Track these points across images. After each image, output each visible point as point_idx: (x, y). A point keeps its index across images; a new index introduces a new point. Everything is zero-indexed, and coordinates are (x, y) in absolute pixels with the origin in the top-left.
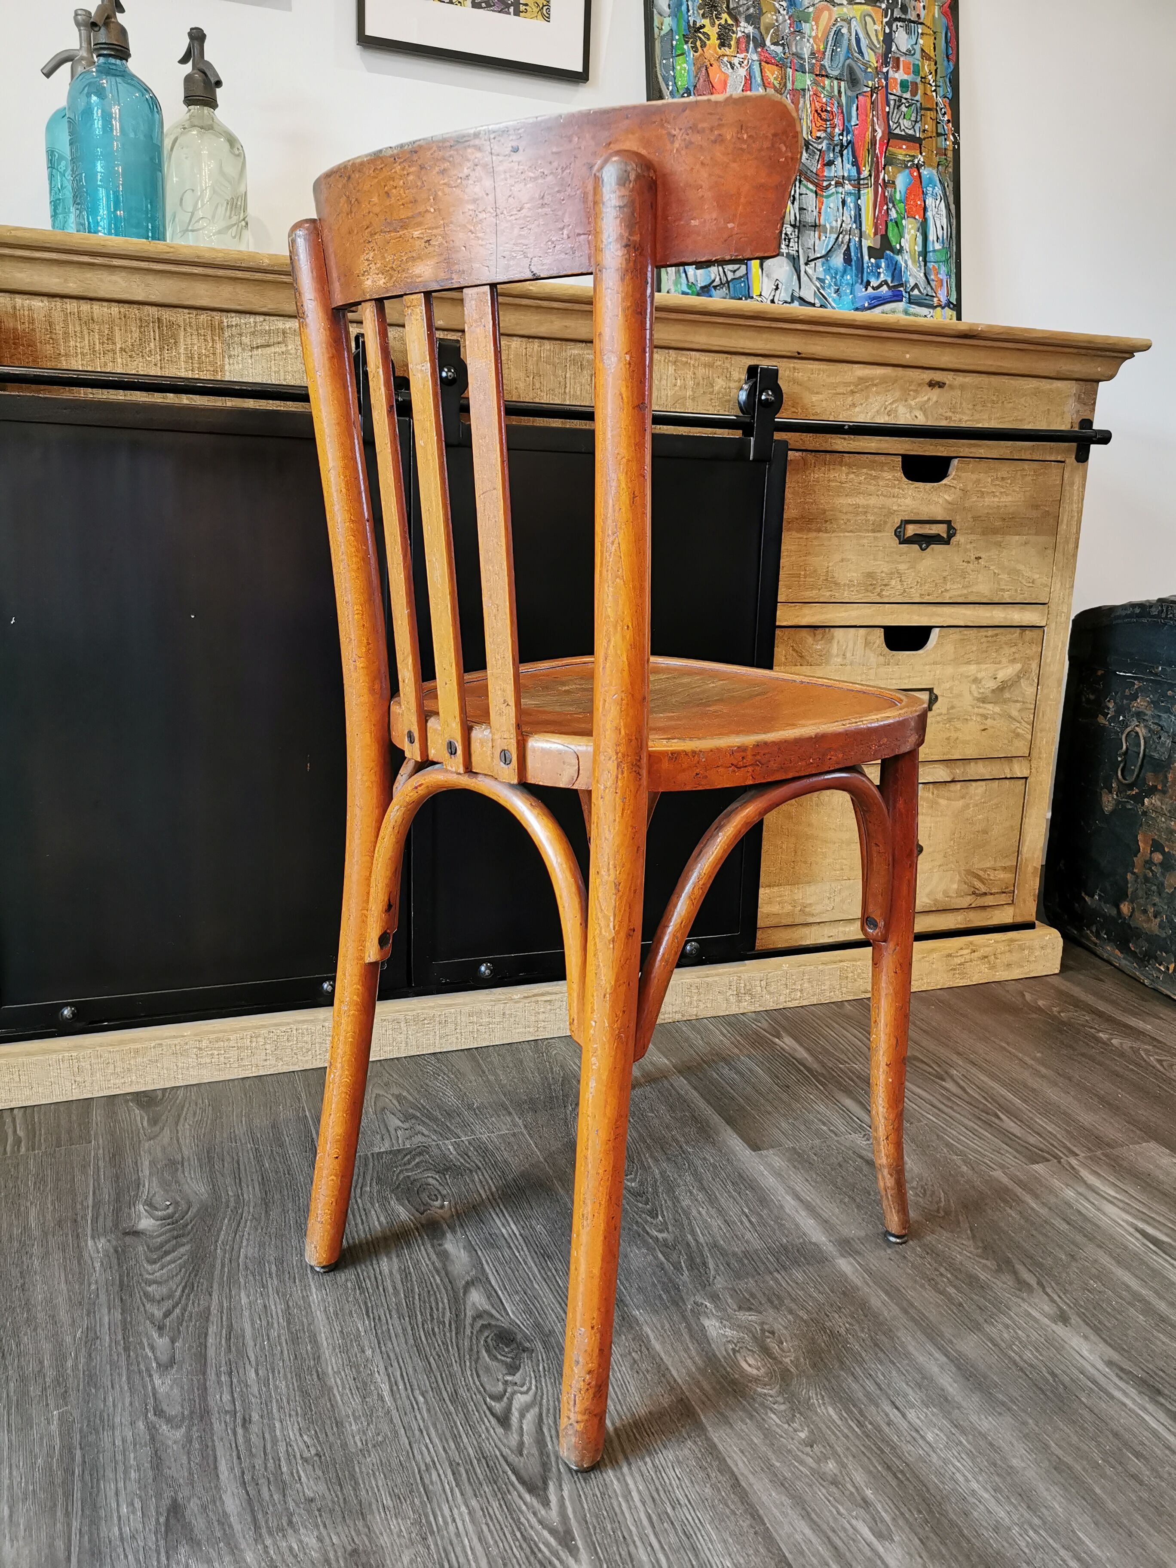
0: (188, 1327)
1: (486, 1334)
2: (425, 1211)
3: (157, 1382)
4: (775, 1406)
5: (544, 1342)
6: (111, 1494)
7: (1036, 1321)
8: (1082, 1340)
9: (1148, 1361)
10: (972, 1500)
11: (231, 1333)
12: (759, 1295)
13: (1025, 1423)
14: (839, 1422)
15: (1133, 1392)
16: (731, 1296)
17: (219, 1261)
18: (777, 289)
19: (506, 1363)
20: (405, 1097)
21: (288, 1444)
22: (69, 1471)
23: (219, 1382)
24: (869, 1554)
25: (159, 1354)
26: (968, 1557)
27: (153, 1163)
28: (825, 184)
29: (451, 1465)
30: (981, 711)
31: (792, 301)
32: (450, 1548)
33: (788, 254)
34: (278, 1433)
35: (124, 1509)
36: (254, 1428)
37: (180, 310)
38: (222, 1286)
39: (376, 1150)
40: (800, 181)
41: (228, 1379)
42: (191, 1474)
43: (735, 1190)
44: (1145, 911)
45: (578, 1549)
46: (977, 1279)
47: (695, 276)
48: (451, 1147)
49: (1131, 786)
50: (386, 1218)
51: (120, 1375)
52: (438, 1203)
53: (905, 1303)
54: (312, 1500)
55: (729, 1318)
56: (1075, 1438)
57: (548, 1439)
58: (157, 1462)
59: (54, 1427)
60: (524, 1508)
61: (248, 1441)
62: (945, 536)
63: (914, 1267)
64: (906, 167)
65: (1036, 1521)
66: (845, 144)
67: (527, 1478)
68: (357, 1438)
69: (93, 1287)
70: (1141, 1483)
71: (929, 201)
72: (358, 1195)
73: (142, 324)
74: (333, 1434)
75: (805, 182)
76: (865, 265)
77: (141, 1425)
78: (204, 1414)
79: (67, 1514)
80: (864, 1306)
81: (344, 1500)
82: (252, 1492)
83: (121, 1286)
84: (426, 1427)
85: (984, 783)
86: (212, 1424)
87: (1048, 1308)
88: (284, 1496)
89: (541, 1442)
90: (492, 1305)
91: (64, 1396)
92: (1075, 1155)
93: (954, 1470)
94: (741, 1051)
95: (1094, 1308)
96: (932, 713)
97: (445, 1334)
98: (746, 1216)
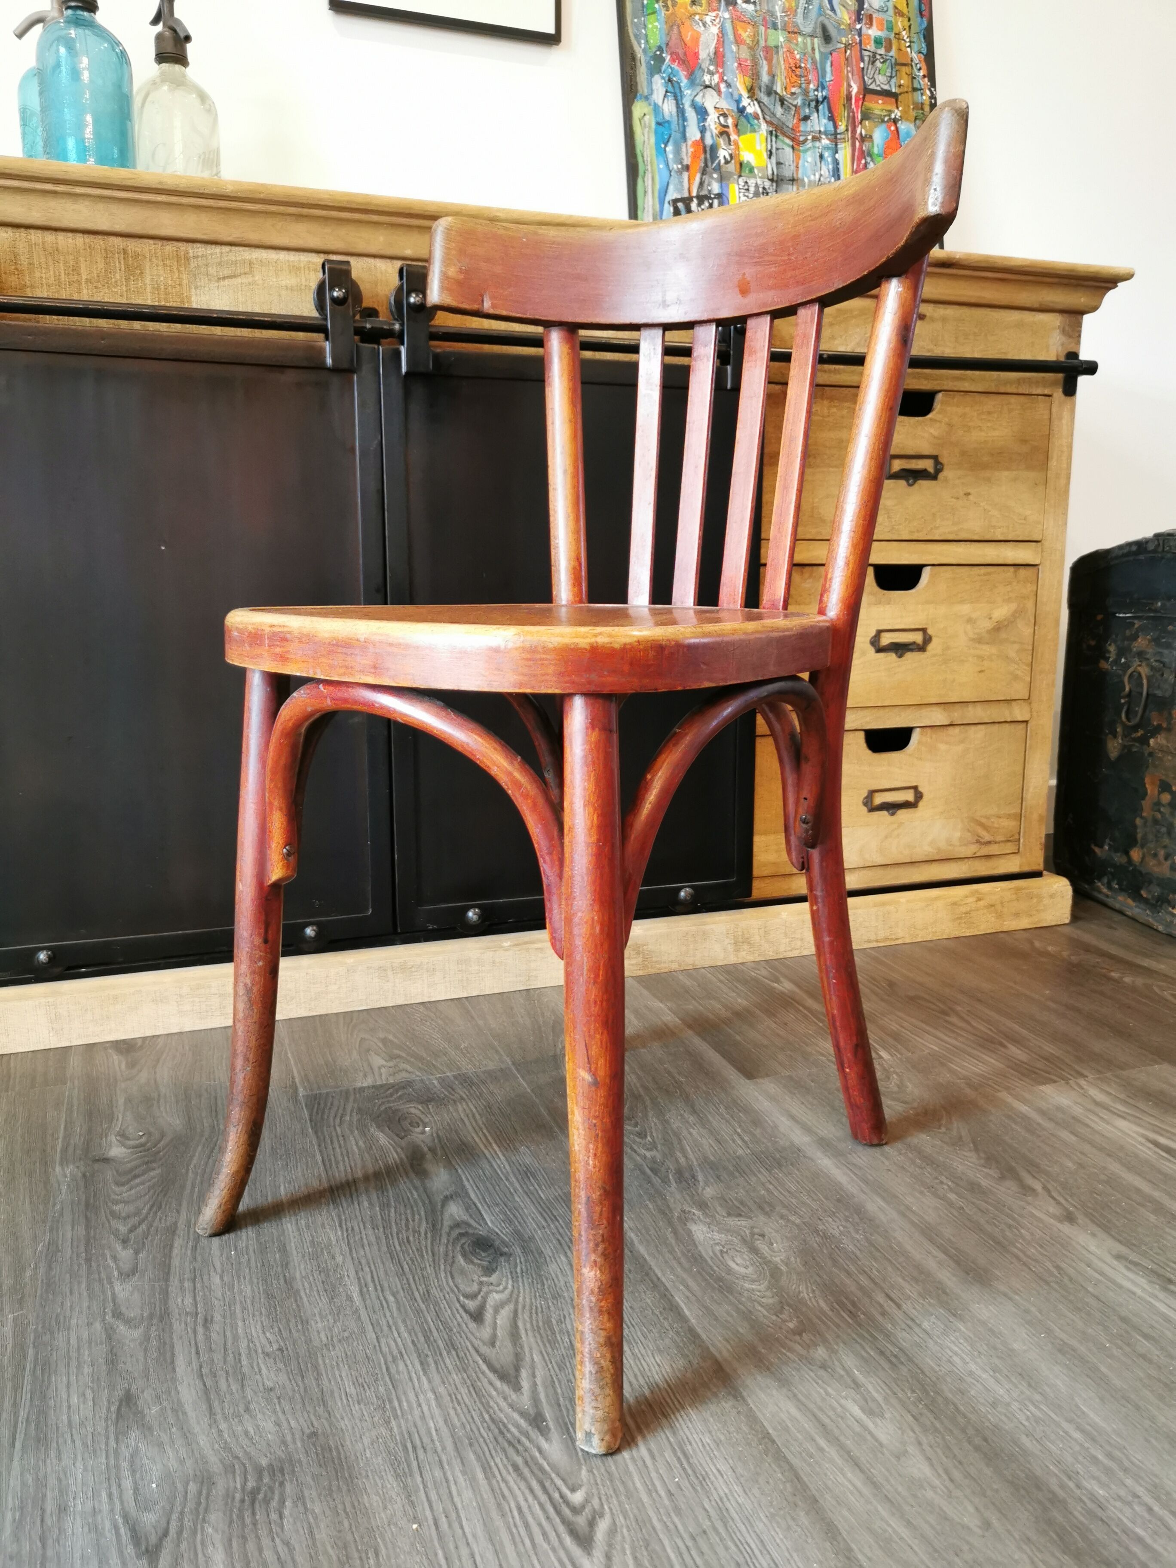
0: (152, 1241)
1: (463, 1241)
2: (405, 1136)
3: (118, 1287)
4: (763, 1300)
5: (523, 1247)
6: (62, 1387)
7: (1040, 1220)
8: (1088, 1236)
9: (1158, 1254)
10: (969, 1379)
11: (198, 1245)
12: (750, 1204)
13: (1027, 1311)
14: (830, 1313)
15: (1143, 1282)
16: (721, 1205)
17: (189, 1182)
19: (483, 1267)
20: (391, 1041)
21: (251, 1341)
22: (20, 1367)
23: (182, 1289)
24: (858, 1429)
25: (121, 1264)
26: (963, 1431)
27: (129, 1100)
28: (802, 139)
29: (419, 1356)
30: (976, 652)
32: (414, 1430)
34: (240, 1331)
35: (75, 1400)
36: (216, 1327)
37: (146, 240)
39: (358, 1085)
40: (776, 137)
41: (191, 1285)
42: (146, 1368)
43: (728, 1113)
44: (1155, 855)
45: (549, 1430)
46: (979, 1186)
48: (435, 1082)
49: (1135, 728)
50: (365, 1143)
51: (79, 1283)
52: (418, 1130)
53: (902, 1208)
54: (271, 1389)
55: (718, 1223)
56: (1080, 1323)
57: (522, 1332)
58: (112, 1360)
59: (8, 1329)
61: (208, 1338)
62: (931, 470)
63: (913, 1176)
64: (883, 121)
65: (1037, 1397)
66: (820, 99)
67: (498, 1366)
69: (58, 1207)
70: (1150, 1361)
72: (337, 1124)
73: (107, 255)
74: (298, 1331)
75: (781, 137)
77: (98, 1326)
78: (164, 1316)
79: (15, 1404)
80: (859, 1211)
81: (305, 1389)
82: (209, 1382)
83: (87, 1205)
84: (396, 1324)
85: (983, 727)
86: (171, 1325)
87: (1052, 1209)
88: (242, 1386)
89: (514, 1335)
90: (471, 1216)
91: (21, 1302)
92: (1084, 1076)
93: (951, 1354)
94: (738, 995)
95: (1103, 1209)
96: (926, 654)
97: (420, 1242)
98: (739, 1135)
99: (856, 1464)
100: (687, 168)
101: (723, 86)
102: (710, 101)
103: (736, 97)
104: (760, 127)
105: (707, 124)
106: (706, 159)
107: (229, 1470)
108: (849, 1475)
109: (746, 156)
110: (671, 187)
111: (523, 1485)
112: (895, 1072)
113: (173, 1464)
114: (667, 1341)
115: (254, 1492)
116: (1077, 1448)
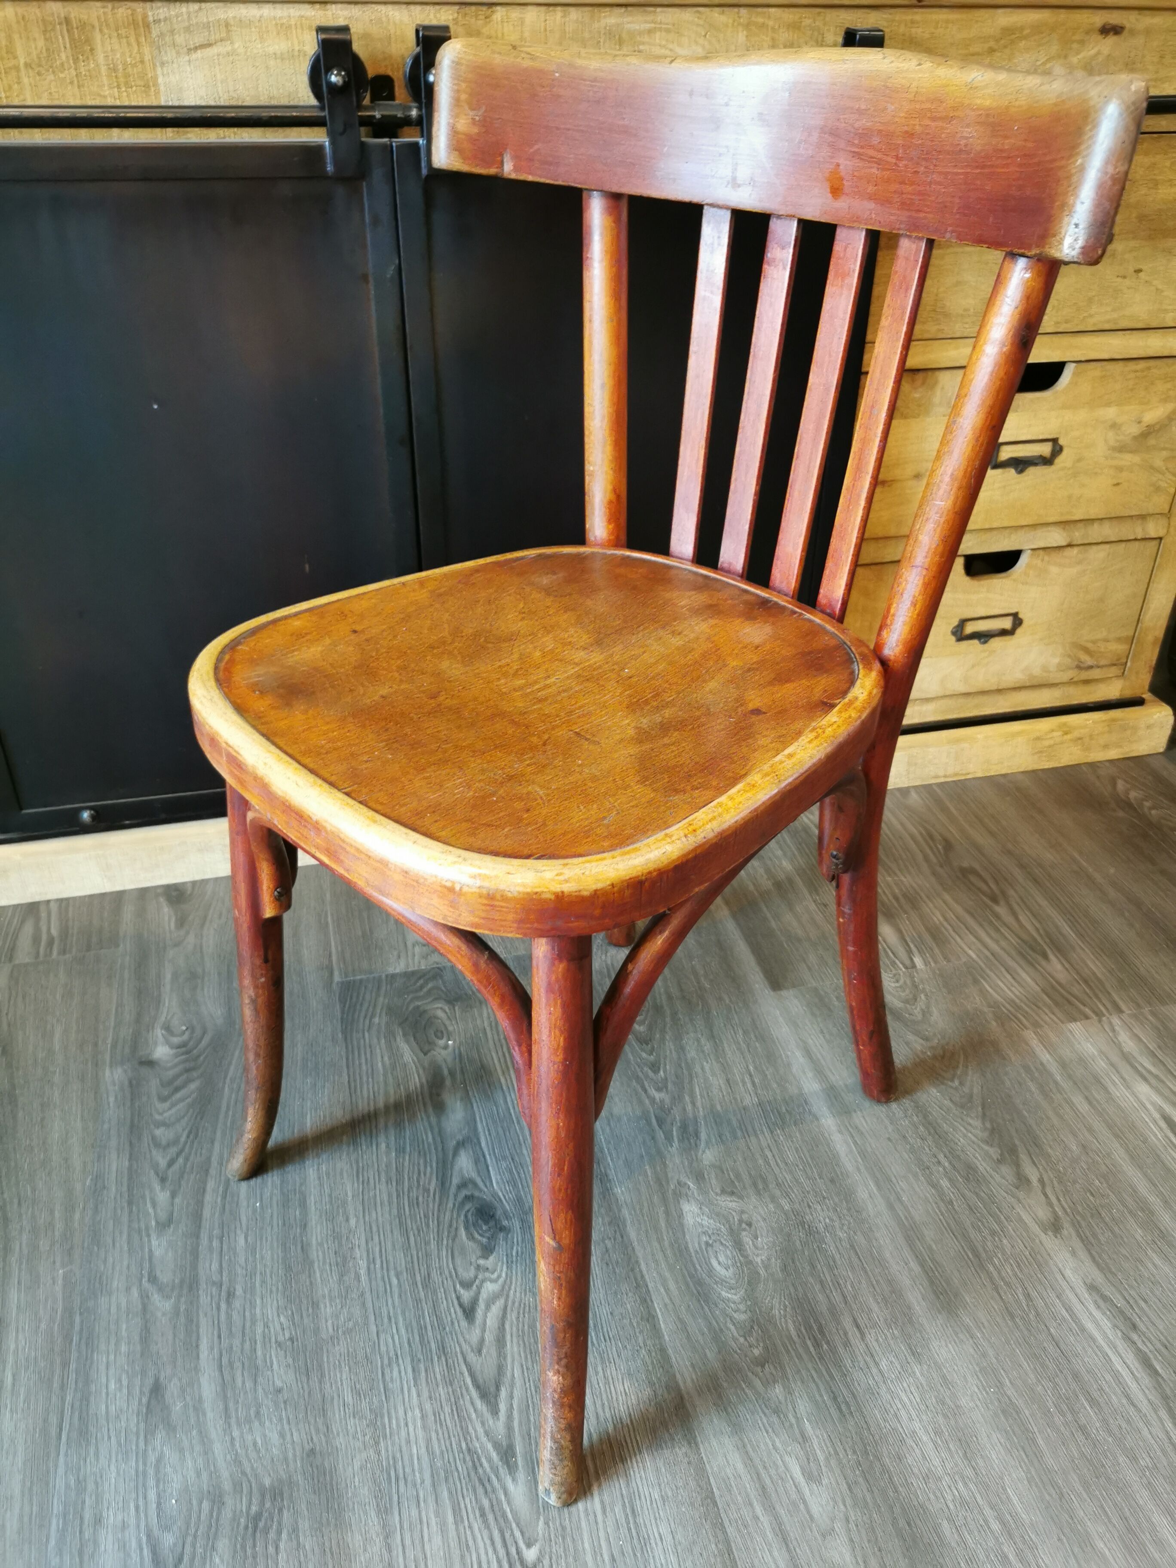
0: (189, 1179)
1: (467, 1207)
2: (429, 1051)
3: (154, 1243)
4: (735, 1315)
5: (522, 1221)
6: (103, 1368)
7: (1026, 1228)
8: (1068, 1255)
9: (1131, 1287)
10: (910, 1442)
11: (228, 1190)
12: (745, 1177)
13: (984, 1355)
14: (796, 1339)
15: (1106, 1324)
16: (717, 1176)
17: (225, 1102)
19: (482, 1244)
21: (266, 1326)
22: (68, 1338)
23: (211, 1249)
24: (794, 1496)
25: (159, 1211)
26: (891, 1508)
27: (175, 976)
29: (412, 1360)
30: (1115, 463)
32: (398, 1455)
34: (258, 1311)
35: (112, 1386)
36: (237, 1304)
39: (391, 970)
41: (219, 1244)
42: (175, 1351)
43: (744, 1042)
45: (517, 1467)
46: (975, 1171)
50: (390, 1058)
51: (121, 1233)
52: (442, 1042)
53: (892, 1197)
54: (279, 1391)
55: (710, 1203)
56: (1032, 1376)
57: (508, 1337)
58: (146, 1337)
59: (59, 1288)
60: (474, 1416)
61: (229, 1316)
63: (912, 1150)
65: (969, 1472)
67: (481, 1381)
68: (330, 1323)
69: (106, 1126)
70: (1087, 1435)
72: (366, 1028)
74: (308, 1316)
77: (135, 1292)
78: (193, 1284)
79: (63, 1387)
80: (848, 1196)
81: (309, 1393)
82: (227, 1377)
83: (132, 1125)
84: (396, 1314)
85: (1107, 546)
86: (198, 1297)
87: (1043, 1213)
88: (255, 1382)
89: (500, 1341)
90: (479, 1172)
91: (70, 1252)
92: (1120, 1011)
93: (900, 1406)
94: (785, 854)
95: (1092, 1216)
96: (1053, 467)
97: (428, 1205)
98: (751, 1076)
99: (784, 1538)
107: (237, 1487)
108: (776, 1554)
111: (486, 1533)
112: (924, 990)
113: (191, 1475)
114: (639, 1362)
115: (258, 1517)
116: (991, 1543)
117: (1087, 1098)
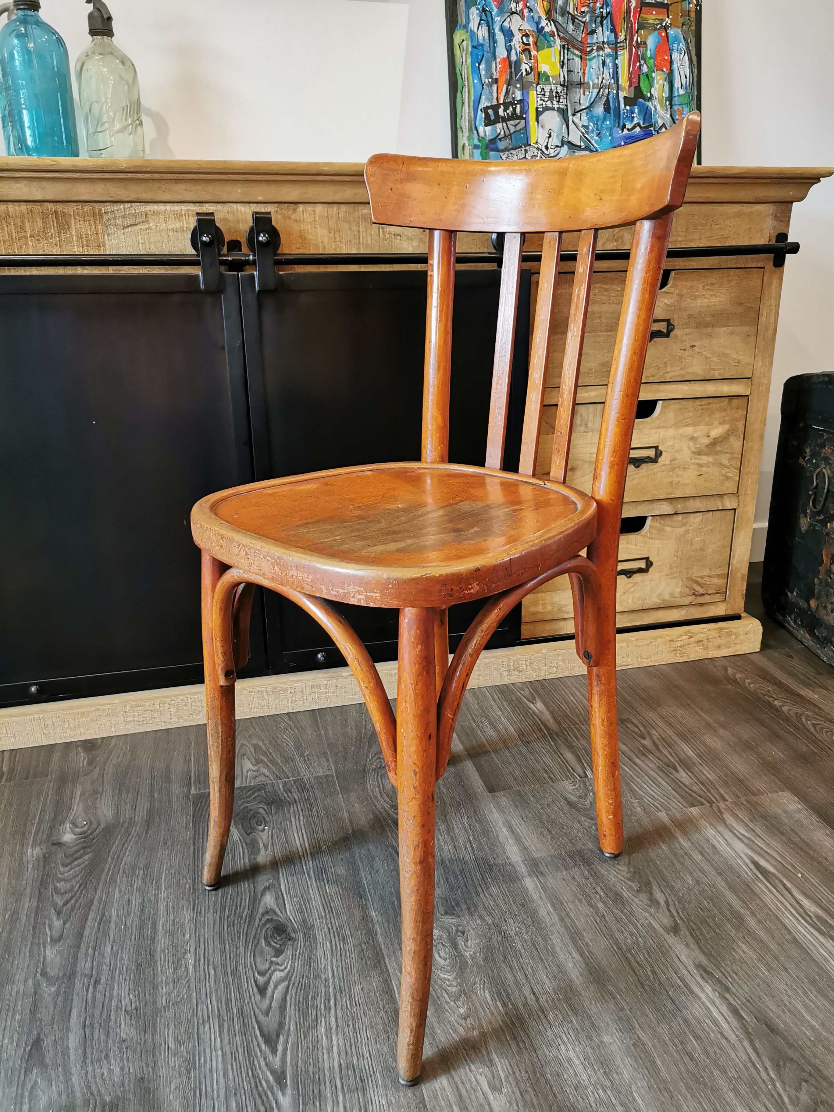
0: (76, 913)
1: (267, 926)
2: (251, 833)
3: (48, 952)
4: (449, 988)
5: (305, 934)
7: (656, 931)
8: (683, 947)
9: (727, 965)
10: (566, 1065)
11: (103, 918)
12: (462, 904)
13: (622, 1009)
15: (708, 989)
16: (443, 904)
17: (107, 866)
18: (550, 136)
19: (275, 948)
20: (260, 747)
21: (119, 1001)
23: (87, 954)
24: (482, 1100)
25: (54, 932)
26: (550, 1107)
27: (83, 794)
28: (588, 49)
29: (219, 1021)
30: (697, 461)
31: (562, 146)
32: (203, 1080)
33: (559, 108)
34: (115, 992)
36: (101, 988)
37: (70, 204)
38: (104, 885)
40: (568, 49)
41: (93, 952)
42: (53, 1019)
43: (468, 823)
44: (825, 607)
45: (287, 1085)
46: (622, 897)
47: (485, 132)
48: (281, 786)
49: (819, 513)
51: (26, 946)
52: (261, 828)
53: (563, 914)
54: (124, 1041)
56: (655, 1022)
57: (288, 1005)
58: (34, 1010)
61: (94, 996)
62: (665, 331)
63: (579, 885)
64: (656, 29)
65: (608, 1083)
66: (605, 15)
67: (266, 1033)
68: (164, 999)
69: (24, 882)
70: (692, 1059)
71: (675, 56)
73: (44, 216)
74: (150, 994)
75: (572, 49)
76: (622, 113)
77: (30, 982)
78: (72, 976)
80: (533, 915)
81: (145, 1042)
82: (88, 1032)
83: (42, 882)
84: (211, 994)
85: (701, 514)
86: (74, 984)
87: (667, 921)
88: (107, 1036)
89: (283, 1008)
90: (277, 905)
93: (560, 1042)
94: (503, 713)
95: (701, 923)
96: (658, 464)
97: (240, 926)
98: (471, 843)
100: (496, 81)
101: (526, 11)
102: (515, 24)
103: (536, 19)
104: (555, 43)
105: (512, 44)
106: (511, 72)
107: (86, 1102)
109: (544, 68)
110: (483, 97)
112: (592, 790)
113: (55, 1096)
114: (379, 1019)
117: (700, 852)
